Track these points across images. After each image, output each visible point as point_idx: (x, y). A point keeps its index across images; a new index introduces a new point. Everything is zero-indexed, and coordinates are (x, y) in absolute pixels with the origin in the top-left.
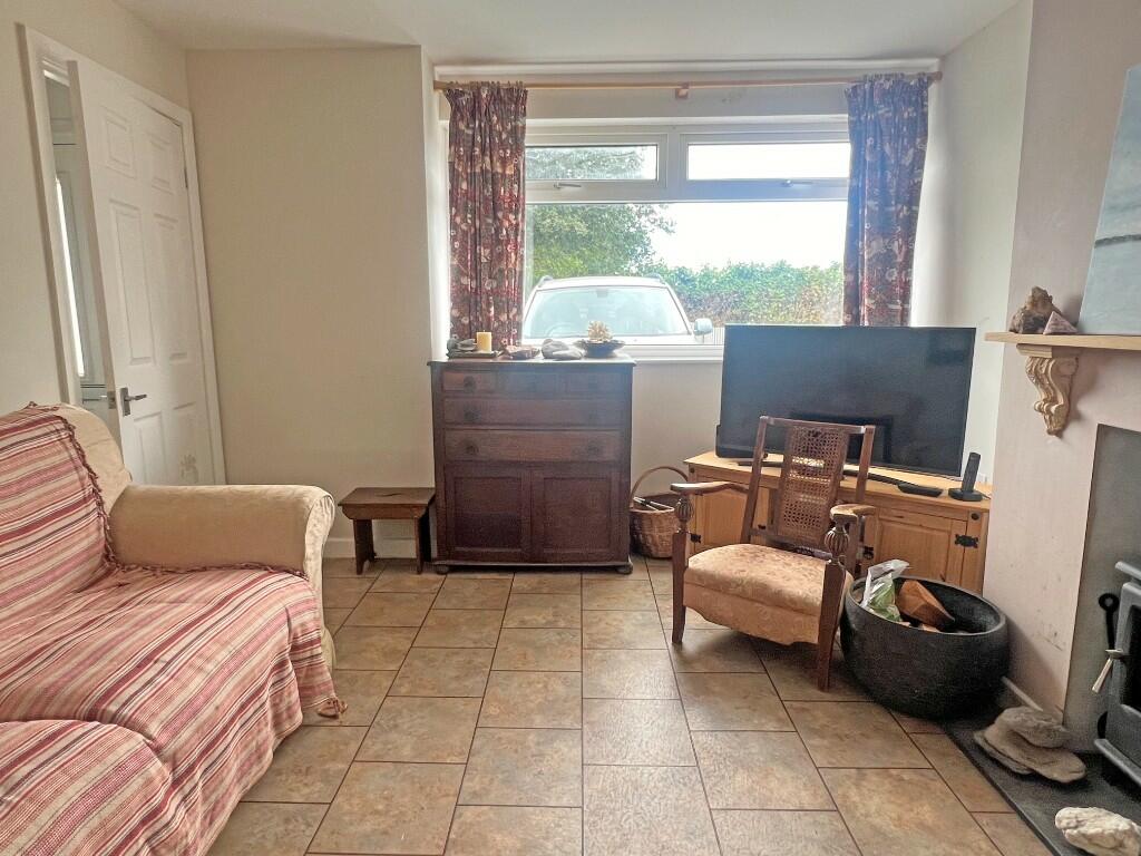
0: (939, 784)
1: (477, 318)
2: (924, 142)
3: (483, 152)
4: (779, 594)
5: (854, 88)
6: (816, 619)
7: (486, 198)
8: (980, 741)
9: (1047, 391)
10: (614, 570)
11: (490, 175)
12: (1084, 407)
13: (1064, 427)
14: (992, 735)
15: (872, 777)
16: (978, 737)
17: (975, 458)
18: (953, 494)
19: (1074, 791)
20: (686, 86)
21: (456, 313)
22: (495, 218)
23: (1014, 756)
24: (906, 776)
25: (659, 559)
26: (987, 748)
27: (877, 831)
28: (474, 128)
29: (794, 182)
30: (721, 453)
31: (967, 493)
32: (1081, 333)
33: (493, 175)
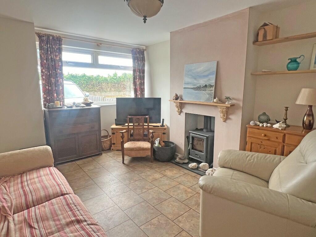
0: (174, 168)
1: (52, 97)
2: (145, 62)
3: (51, 53)
4: (143, 148)
5: (133, 50)
6: (150, 150)
7: (52, 65)
8: (176, 161)
9: (178, 108)
10: (99, 155)
11: (53, 59)
12: (183, 110)
13: (180, 113)
14: (178, 160)
15: (166, 171)
16: (175, 161)
17: (163, 120)
18: (161, 126)
19: (188, 163)
20: (101, 44)
21: (45, 96)
22: (55, 71)
23: (181, 161)
24: (170, 169)
25: (106, 150)
26: (177, 162)
27: (171, 176)
28: (47, 46)
29: (121, 66)
30: (117, 125)
31: (163, 126)
32: (183, 100)
33: (54, 59)
